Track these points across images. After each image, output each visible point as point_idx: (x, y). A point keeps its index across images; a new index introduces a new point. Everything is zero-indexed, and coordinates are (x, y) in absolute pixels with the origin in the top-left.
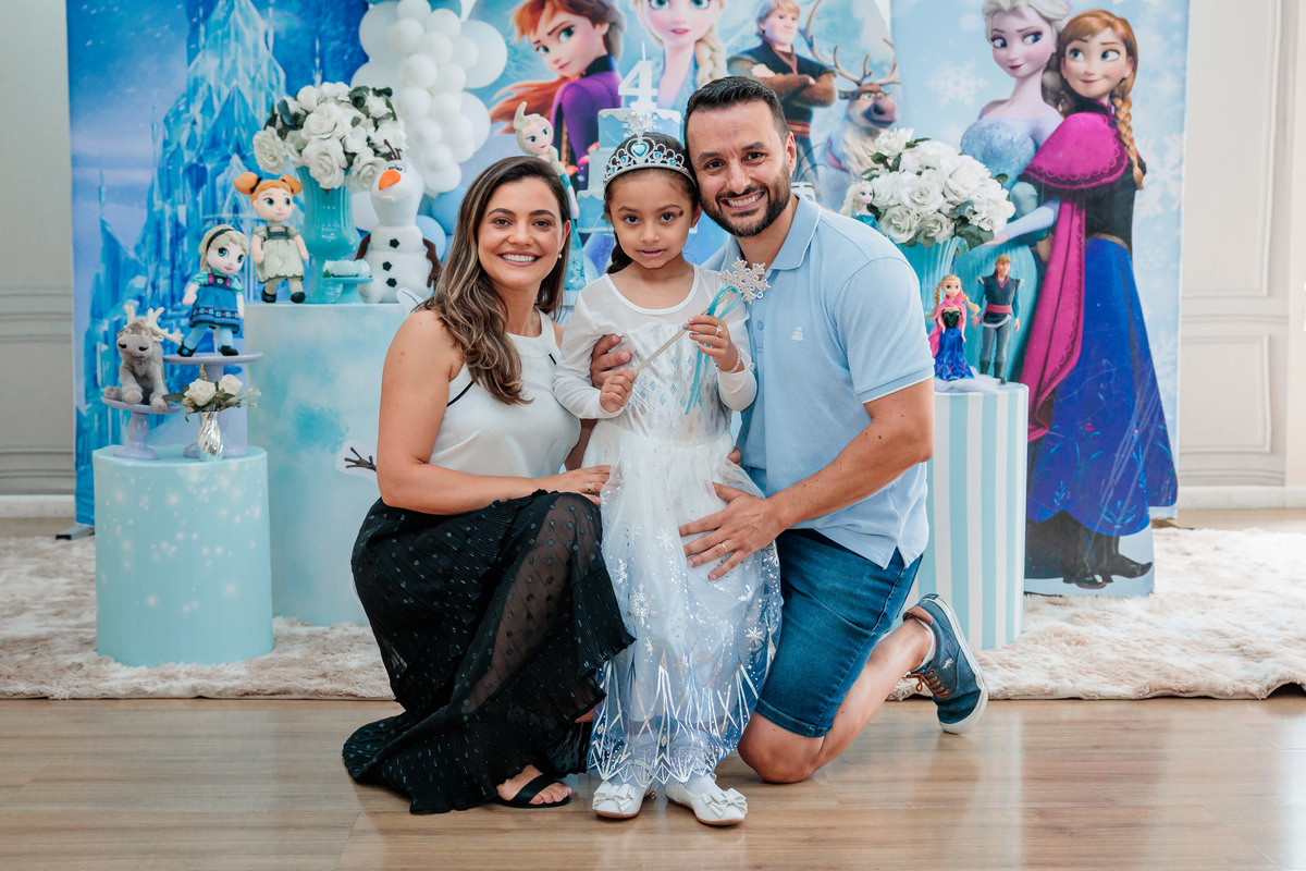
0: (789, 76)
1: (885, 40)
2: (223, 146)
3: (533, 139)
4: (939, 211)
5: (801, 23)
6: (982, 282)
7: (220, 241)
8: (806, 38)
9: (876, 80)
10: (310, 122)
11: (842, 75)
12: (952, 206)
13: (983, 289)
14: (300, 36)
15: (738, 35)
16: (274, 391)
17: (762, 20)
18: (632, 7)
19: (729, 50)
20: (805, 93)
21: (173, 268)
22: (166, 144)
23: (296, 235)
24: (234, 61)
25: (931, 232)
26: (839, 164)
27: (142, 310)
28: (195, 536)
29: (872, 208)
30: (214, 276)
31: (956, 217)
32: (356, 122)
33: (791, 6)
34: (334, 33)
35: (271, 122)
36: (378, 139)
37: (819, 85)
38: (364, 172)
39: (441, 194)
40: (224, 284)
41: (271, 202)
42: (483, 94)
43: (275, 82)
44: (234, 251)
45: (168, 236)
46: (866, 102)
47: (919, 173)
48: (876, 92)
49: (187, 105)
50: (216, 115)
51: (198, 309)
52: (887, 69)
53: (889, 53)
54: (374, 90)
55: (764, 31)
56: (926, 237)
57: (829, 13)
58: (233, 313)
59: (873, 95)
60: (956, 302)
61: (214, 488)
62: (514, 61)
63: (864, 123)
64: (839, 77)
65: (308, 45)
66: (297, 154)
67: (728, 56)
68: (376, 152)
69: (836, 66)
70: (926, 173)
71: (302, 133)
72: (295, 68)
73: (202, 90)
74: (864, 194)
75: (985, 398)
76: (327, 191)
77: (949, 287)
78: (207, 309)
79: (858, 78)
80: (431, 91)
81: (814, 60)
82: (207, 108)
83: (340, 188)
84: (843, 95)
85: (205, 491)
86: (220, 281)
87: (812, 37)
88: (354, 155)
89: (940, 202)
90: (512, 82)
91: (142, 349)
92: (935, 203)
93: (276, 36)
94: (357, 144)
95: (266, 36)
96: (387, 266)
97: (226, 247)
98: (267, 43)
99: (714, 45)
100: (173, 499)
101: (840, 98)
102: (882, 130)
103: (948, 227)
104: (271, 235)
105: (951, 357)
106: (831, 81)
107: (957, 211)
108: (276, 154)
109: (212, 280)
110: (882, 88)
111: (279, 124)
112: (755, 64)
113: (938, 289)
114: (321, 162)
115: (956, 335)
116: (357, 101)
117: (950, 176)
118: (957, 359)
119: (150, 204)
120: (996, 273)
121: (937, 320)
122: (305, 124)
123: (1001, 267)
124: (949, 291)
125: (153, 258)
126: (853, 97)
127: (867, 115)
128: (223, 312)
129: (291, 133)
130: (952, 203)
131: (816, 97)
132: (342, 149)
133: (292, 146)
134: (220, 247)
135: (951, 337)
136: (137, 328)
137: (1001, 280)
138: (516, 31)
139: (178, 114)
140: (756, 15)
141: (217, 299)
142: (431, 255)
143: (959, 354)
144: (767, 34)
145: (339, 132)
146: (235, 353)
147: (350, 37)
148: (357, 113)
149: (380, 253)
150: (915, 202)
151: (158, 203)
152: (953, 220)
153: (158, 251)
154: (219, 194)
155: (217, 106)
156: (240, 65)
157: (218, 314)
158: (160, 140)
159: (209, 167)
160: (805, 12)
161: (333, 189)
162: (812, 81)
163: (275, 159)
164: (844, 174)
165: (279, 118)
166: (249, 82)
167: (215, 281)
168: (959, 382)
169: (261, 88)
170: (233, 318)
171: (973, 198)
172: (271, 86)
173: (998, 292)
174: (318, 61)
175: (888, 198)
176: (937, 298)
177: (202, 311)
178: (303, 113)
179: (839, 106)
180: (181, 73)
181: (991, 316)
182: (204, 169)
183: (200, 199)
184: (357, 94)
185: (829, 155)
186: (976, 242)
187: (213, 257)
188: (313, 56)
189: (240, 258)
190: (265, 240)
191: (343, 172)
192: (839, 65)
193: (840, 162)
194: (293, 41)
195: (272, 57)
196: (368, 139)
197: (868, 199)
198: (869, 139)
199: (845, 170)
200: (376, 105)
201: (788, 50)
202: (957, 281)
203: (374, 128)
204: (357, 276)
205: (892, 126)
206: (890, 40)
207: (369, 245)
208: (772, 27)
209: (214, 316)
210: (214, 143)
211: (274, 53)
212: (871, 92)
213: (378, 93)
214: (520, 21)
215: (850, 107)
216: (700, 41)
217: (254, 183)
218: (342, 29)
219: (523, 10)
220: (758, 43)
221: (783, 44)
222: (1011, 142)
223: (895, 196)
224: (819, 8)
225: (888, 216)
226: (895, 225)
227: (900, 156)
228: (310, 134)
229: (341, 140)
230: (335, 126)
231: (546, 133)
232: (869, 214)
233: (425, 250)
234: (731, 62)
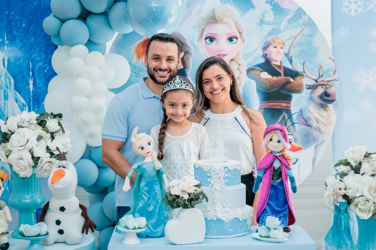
0: (280, 77)
1: (330, 58)
3: (142, 149)
5: (286, 50)
8: (288, 58)
9: (325, 78)
10: (13, 138)
11: (307, 76)
14: (21, 60)
15: (253, 57)
17: (265, 48)
18: (196, 43)
19: (248, 64)
20: (288, 86)
23: (4, 207)
29: (345, 196)
32: (39, 138)
33: (280, 41)
34: (39, 59)
36: (53, 147)
37: (295, 82)
38: (44, 168)
42: (118, 91)
43: (8, 85)
46: (320, 90)
48: (326, 85)
52: (331, 73)
53: (332, 65)
54: (52, 114)
55: (266, 55)
57: (301, 44)
59: (324, 86)
62: (135, 73)
63: (320, 101)
64: (306, 77)
65: (25, 65)
66: (5, 157)
67: (247, 68)
68: (52, 154)
69: (304, 72)
71: (9, 145)
72: (19, 77)
74: (341, 189)
76: (23, 179)
79: (316, 78)
81: (293, 69)
83: (32, 176)
84: (308, 87)
87: (291, 57)
88: (39, 158)
93: (9, 60)
94: (40, 152)
95: (4, 60)
96: (58, 223)
98: (4, 64)
99: (240, 63)
101: (306, 88)
102: (329, 105)
106: (301, 79)
110: (329, 83)
112: (262, 72)
114: (18, 164)
116: (42, 123)
122: (10, 140)
126: (313, 88)
127: (321, 97)
129: (3, 144)
131: (294, 88)
132: (31, 156)
133: (3, 152)
138: (135, 57)
140: (262, 46)
142: (84, 214)
144: (268, 56)
145: (29, 146)
147: (48, 61)
148: (39, 130)
149: (53, 215)
160: (288, 44)
162: (292, 80)
164: (309, 128)
172: (7, 87)
174: (31, 73)
175: (355, 191)
178: (9, 132)
179: (306, 93)
184: (42, 118)
185: (301, 118)
188: (29, 71)
191: (32, 168)
192: (306, 72)
193: (307, 122)
194: (18, 63)
195: (7, 71)
196: (47, 147)
197: (343, 192)
198: (322, 110)
199: (309, 126)
200: (52, 124)
201: (279, 64)
203: (51, 140)
204: (39, 235)
205: (334, 102)
206: (333, 58)
208: (271, 52)
211: (7, 70)
213: (55, 116)
214: (137, 52)
215: (312, 93)
216: (232, 60)
218: (43, 56)
219: (139, 46)
220: (263, 60)
221: (276, 61)
223: (360, 191)
224: (295, 42)
225: (355, 202)
226: (360, 209)
227: (360, 164)
228: (12, 146)
229: (30, 151)
230: (28, 141)
231: (150, 145)
232: (344, 201)
233: (81, 211)
234: (249, 71)
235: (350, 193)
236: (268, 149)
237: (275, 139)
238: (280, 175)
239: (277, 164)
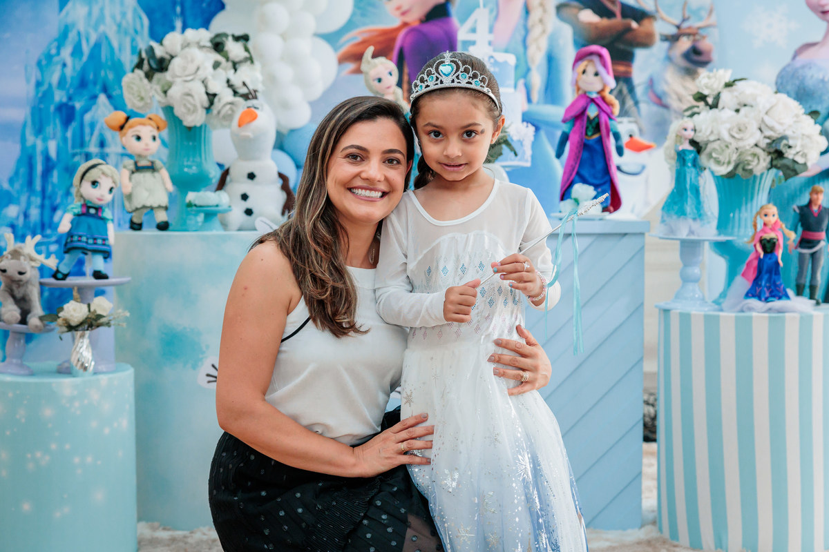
0: (613, 21)
2: (91, 86)
3: (380, 80)
4: (756, 145)
6: (798, 211)
7: (93, 174)
9: (694, 23)
10: (175, 65)
11: (663, 19)
12: (768, 141)
13: (798, 217)
16: (140, 310)
20: (629, 36)
21: (44, 198)
22: (38, 84)
23: (161, 169)
24: (102, 10)
25: (749, 164)
26: (660, 101)
27: (21, 238)
28: (67, 446)
29: (693, 142)
30: (87, 206)
31: (772, 150)
32: (216, 65)
35: (139, 65)
36: (237, 80)
37: (642, 28)
38: (223, 112)
39: (292, 131)
40: (96, 213)
41: (139, 138)
42: (331, 38)
43: (139, 28)
44: (105, 184)
45: (39, 168)
46: (685, 44)
47: (737, 111)
49: (59, 48)
50: (85, 58)
51: (72, 237)
52: (704, 14)
54: (233, 36)
56: (744, 169)
58: (104, 240)
59: (692, 38)
60: (773, 229)
61: (86, 402)
62: (360, 9)
63: (683, 63)
66: (162, 94)
67: (558, 3)
68: (235, 93)
69: (657, 11)
70: (743, 110)
71: (167, 76)
72: (158, 15)
73: (72, 35)
74: (686, 130)
75: (801, 318)
76: (190, 128)
77: (766, 215)
78: (80, 236)
79: (677, 22)
80: (284, 37)
81: (638, 6)
82: (77, 51)
83: (201, 127)
84: (663, 38)
85: (77, 404)
86: (92, 211)
88: (215, 95)
89: (757, 137)
90: (356, 26)
91: (21, 273)
92: (753, 137)
94: (217, 86)
96: (245, 197)
97: (98, 180)
100: (48, 412)
101: (661, 40)
102: (700, 70)
103: (765, 160)
104: (138, 169)
105: (769, 280)
106: (652, 25)
107: (774, 145)
108: (143, 94)
109: (85, 210)
110: (700, 31)
111: (146, 66)
112: (581, 9)
113: (756, 217)
114: (184, 101)
115: (774, 260)
116: (218, 46)
117: (767, 113)
118: (774, 282)
119: (23, 140)
120: (810, 203)
121: (755, 246)
122: (170, 67)
123: (815, 196)
124: (766, 219)
125: (25, 189)
126: (673, 39)
127: (686, 56)
128: (95, 239)
129: (157, 76)
130: (769, 138)
131: (639, 40)
132: (203, 90)
133: (158, 88)
134: (93, 179)
135: (768, 262)
136: (16, 254)
137: (815, 209)
139: (49, 57)
141: (89, 227)
142: (285, 187)
143: (776, 277)
145: (201, 74)
146: (105, 277)
148: (218, 57)
149: (238, 185)
150: (733, 137)
151: (30, 139)
152: (769, 153)
153: (30, 183)
154: (87, 130)
155: (86, 49)
156: (107, 13)
157: (91, 241)
158: (33, 82)
159: (78, 105)
161: (195, 127)
162: (634, 25)
163: (142, 99)
164: (665, 110)
165: (146, 62)
166: (115, 28)
167: (88, 211)
168: (777, 304)
169: (126, 33)
170: (104, 244)
171: (788, 133)
172: (136, 32)
173: (812, 220)
174: (178, 9)
175: (708, 133)
176: (755, 226)
177: (76, 238)
178: (168, 57)
179: (660, 47)
180: (53, 20)
181: (806, 242)
182: (73, 108)
183: (69, 134)
184: (218, 40)
185: (650, 93)
186: (791, 173)
187: (87, 189)
188: (174, 4)
189: (111, 190)
190: (133, 172)
191: (205, 111)
192: (660, 10)
193: (660, 99)
195: (137, 5)
196: (228, 81)
197: (690, 134)
198: (689, 79)
199: (666, 107)
200: (235, 50)
202: (773, 210)
203: (233, 71)
204: (217, 206)
205: (709, 66)
207: (228, 178)
209: (87, 243)
210: (83, 84)
212: (688, 35)
213: (237, 39)
215: (670, 48)
217: (123, 120)
222: (823, 81)
223: (715, 132)
225: (708, 150)
226: (715, 159)
227: (719, 94)
228: (175, 76)
229: (203, 82)
230: (198, 69)
231: (391, 75)
232: (691, 148)
233: (280, 182)
234: (559, 8)
235: (699, 138)
236: (579, 89)
237: (591, 70)
238: (597, 128)
239: (592, 112)
